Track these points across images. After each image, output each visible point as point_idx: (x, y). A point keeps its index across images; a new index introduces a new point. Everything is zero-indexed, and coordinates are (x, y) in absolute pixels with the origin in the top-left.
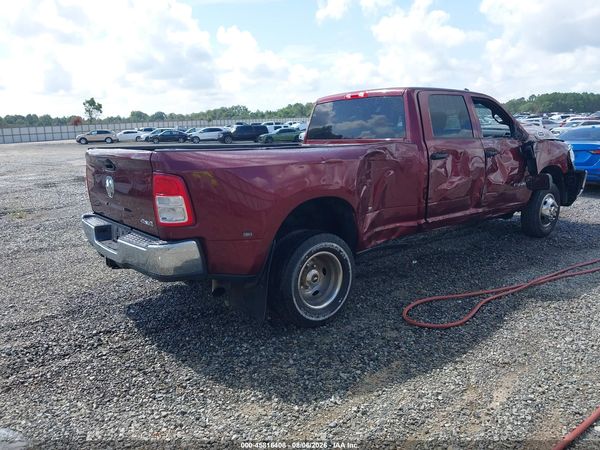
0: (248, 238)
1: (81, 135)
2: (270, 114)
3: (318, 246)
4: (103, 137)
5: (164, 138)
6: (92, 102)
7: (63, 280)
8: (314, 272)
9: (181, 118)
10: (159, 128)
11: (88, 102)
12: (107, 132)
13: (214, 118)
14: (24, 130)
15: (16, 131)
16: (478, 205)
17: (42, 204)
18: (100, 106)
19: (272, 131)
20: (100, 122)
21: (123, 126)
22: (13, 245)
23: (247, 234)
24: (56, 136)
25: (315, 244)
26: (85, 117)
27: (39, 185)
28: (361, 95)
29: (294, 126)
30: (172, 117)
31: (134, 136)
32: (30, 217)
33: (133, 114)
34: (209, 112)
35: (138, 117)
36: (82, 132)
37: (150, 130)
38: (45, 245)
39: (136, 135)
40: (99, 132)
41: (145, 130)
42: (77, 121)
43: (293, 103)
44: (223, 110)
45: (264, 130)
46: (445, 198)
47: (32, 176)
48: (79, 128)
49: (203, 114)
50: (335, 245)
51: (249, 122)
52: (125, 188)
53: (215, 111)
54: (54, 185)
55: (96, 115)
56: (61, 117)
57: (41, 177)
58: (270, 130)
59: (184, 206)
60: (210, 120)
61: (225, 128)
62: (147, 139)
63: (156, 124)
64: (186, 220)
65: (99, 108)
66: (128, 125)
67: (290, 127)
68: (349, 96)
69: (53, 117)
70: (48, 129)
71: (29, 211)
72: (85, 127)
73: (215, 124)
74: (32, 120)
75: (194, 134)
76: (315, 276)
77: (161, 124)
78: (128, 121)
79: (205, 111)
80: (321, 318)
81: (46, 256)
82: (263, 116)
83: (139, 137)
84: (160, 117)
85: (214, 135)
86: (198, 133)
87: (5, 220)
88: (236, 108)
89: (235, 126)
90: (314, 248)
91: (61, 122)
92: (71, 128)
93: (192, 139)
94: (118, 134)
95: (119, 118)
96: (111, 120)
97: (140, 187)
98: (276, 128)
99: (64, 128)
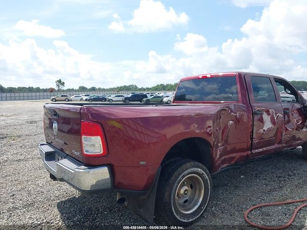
0: (142, 165)
1: (53, 97)
2: (148, 89)
3: (189, 171)
4: (64, 98)
5: (95, 100)
6: (60, 81)
7: (28, 181)
8: (185, 188)
9: (104, 90)
10: (93, 95)
11: (58, 81)
12: (66, 96)
13: (120, 90)
14: (26, 94)
15: (22, 94)
16: (280, 142)
17: (27, 133)
18: (64, 83)
19: (149, 97)
20: (63, 91)
21: (74, 93)
22: (5, 157)
23: (142, 163)
24: (41, 97)
25: (186, 169)
26: (56, 89)
27: (28, 122)
28: (209, 76)
29: (161, 95)
30: (100, 90)
31: (80, 98)
32: (19, 140)
33: (80, 87)
34: (118, 87)
35: (83, 89)
36: (54, 96)
37: (88, 95)
38: (22, 157)
39: (81, 98)
40: (62, 96)
41: (86, 95)
42: (52, 90)
43: (159, 84)
44: (125, 87)
45: (145, 96)
46: (262, 138)
47: (25, 117)
48: (52, 94)
49: (115, 88)
50: (199, 170)
51: (138, 93)
52: (66, 127)
53: (121, 87)
54: (36, 122)
55: (62, 88)
56: (45, 88)
57: (30, 118)
58: (148, 96)
59: (101, 143)
60: (118, 91)
61: (126, 96)
62: (86, 100)
63: (91, 92)
64: (102, 152)
65: (63, 84)
66: (77, 93)
67: (158, 95)
68: (201, 77)
69: (41, 88)
70: (38, 94)
71: (19, 137)
72: (56, 93)
73: (121, 93)
74: (31, 90)
75: (110, 98)
76: (186, 190)
77: (94, 92)
78: (78, 91)
79: (116, 87)
80: (191, 220)
81: (22, 164)
82: (144, 90)
83: (82, 99)
84: (93, 89)
85: (120, 99)
86: (112, 97)
87: (5, 141)
88: (131, 86)
89: (131, 95)
90: (186, 172)
91: (45, 91)
92: (49, 94)
93: (109, 100)
94: (71, 97)
95: (73, 89)
96: (69, 90)
97: (76, 127)
98: (151, 96)
99: (45, 94)
